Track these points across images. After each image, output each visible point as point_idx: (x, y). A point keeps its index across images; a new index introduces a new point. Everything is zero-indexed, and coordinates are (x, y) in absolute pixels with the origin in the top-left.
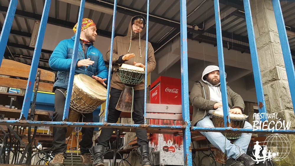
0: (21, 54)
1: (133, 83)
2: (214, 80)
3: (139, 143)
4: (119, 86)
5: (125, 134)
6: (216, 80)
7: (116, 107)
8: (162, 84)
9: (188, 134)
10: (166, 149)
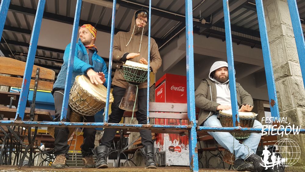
0: (21, 52)
1: (138, 81)
2: (221, 77)
3: (143, 144)
4: (123, 84)
5: (130, 134)
6: (223, 78)
7: (120, 105)
8: (167, 81)
9: (194, 134)
10: (172, 149)
